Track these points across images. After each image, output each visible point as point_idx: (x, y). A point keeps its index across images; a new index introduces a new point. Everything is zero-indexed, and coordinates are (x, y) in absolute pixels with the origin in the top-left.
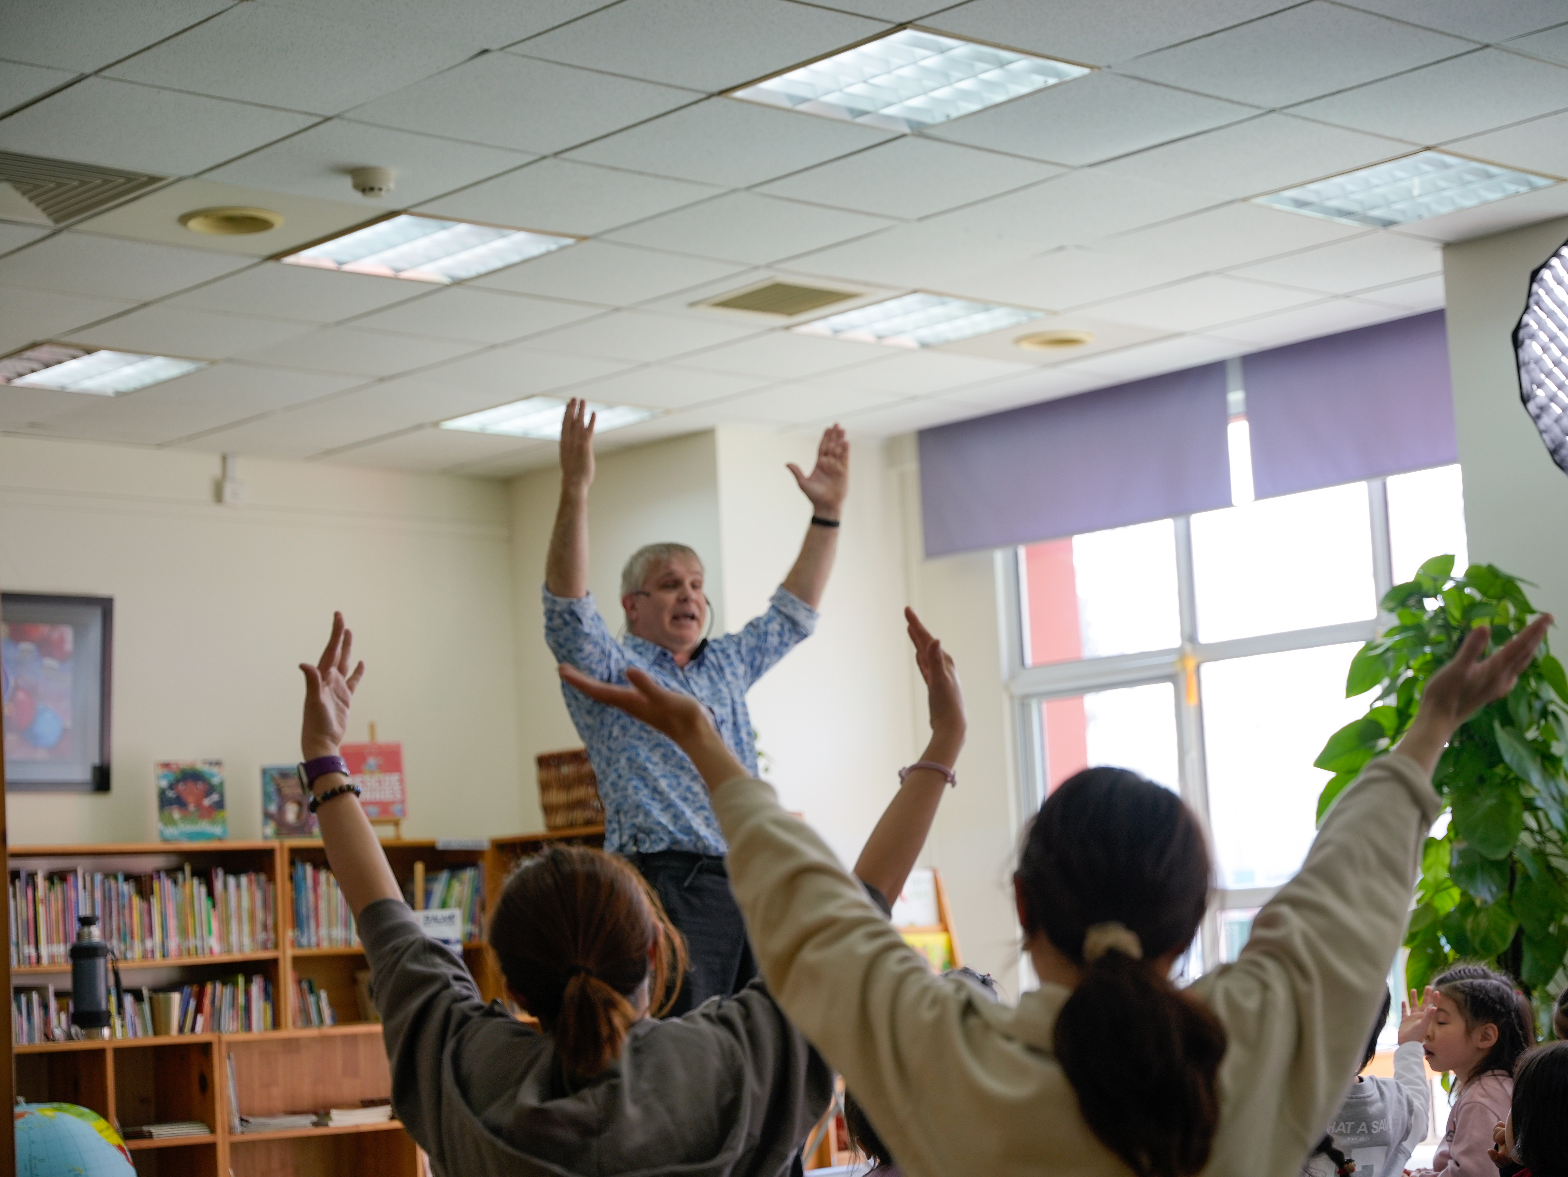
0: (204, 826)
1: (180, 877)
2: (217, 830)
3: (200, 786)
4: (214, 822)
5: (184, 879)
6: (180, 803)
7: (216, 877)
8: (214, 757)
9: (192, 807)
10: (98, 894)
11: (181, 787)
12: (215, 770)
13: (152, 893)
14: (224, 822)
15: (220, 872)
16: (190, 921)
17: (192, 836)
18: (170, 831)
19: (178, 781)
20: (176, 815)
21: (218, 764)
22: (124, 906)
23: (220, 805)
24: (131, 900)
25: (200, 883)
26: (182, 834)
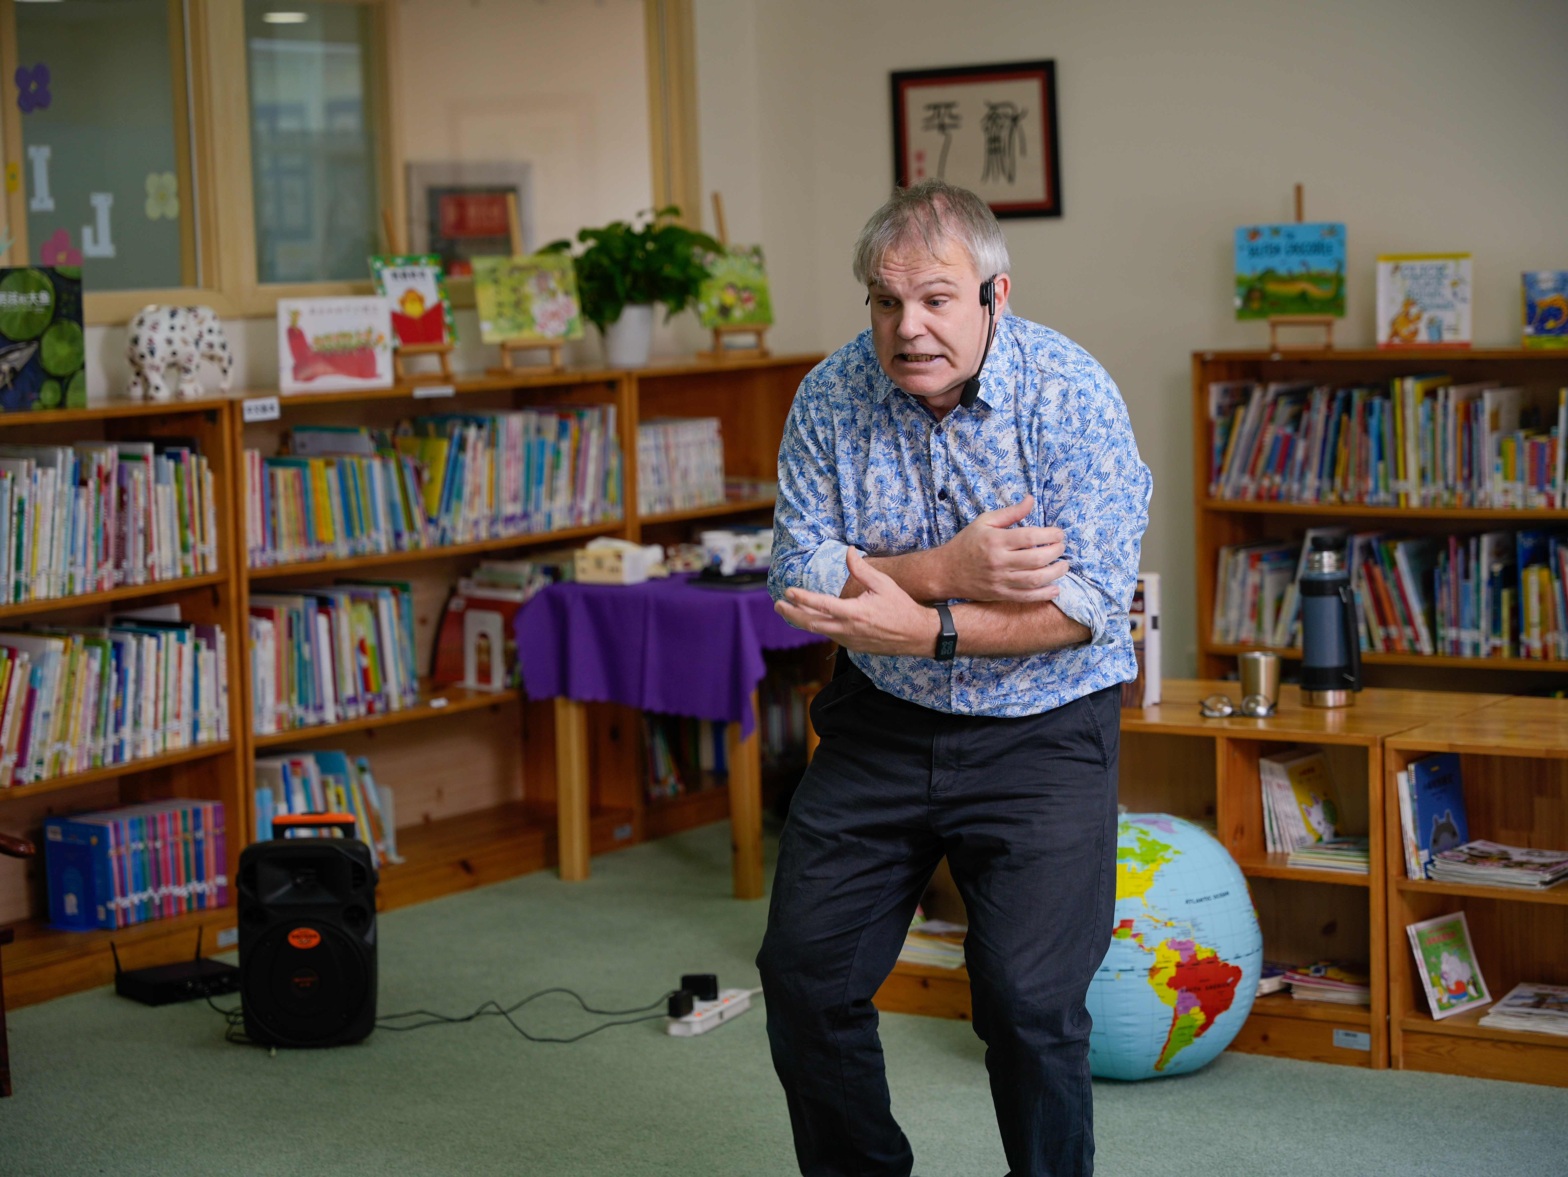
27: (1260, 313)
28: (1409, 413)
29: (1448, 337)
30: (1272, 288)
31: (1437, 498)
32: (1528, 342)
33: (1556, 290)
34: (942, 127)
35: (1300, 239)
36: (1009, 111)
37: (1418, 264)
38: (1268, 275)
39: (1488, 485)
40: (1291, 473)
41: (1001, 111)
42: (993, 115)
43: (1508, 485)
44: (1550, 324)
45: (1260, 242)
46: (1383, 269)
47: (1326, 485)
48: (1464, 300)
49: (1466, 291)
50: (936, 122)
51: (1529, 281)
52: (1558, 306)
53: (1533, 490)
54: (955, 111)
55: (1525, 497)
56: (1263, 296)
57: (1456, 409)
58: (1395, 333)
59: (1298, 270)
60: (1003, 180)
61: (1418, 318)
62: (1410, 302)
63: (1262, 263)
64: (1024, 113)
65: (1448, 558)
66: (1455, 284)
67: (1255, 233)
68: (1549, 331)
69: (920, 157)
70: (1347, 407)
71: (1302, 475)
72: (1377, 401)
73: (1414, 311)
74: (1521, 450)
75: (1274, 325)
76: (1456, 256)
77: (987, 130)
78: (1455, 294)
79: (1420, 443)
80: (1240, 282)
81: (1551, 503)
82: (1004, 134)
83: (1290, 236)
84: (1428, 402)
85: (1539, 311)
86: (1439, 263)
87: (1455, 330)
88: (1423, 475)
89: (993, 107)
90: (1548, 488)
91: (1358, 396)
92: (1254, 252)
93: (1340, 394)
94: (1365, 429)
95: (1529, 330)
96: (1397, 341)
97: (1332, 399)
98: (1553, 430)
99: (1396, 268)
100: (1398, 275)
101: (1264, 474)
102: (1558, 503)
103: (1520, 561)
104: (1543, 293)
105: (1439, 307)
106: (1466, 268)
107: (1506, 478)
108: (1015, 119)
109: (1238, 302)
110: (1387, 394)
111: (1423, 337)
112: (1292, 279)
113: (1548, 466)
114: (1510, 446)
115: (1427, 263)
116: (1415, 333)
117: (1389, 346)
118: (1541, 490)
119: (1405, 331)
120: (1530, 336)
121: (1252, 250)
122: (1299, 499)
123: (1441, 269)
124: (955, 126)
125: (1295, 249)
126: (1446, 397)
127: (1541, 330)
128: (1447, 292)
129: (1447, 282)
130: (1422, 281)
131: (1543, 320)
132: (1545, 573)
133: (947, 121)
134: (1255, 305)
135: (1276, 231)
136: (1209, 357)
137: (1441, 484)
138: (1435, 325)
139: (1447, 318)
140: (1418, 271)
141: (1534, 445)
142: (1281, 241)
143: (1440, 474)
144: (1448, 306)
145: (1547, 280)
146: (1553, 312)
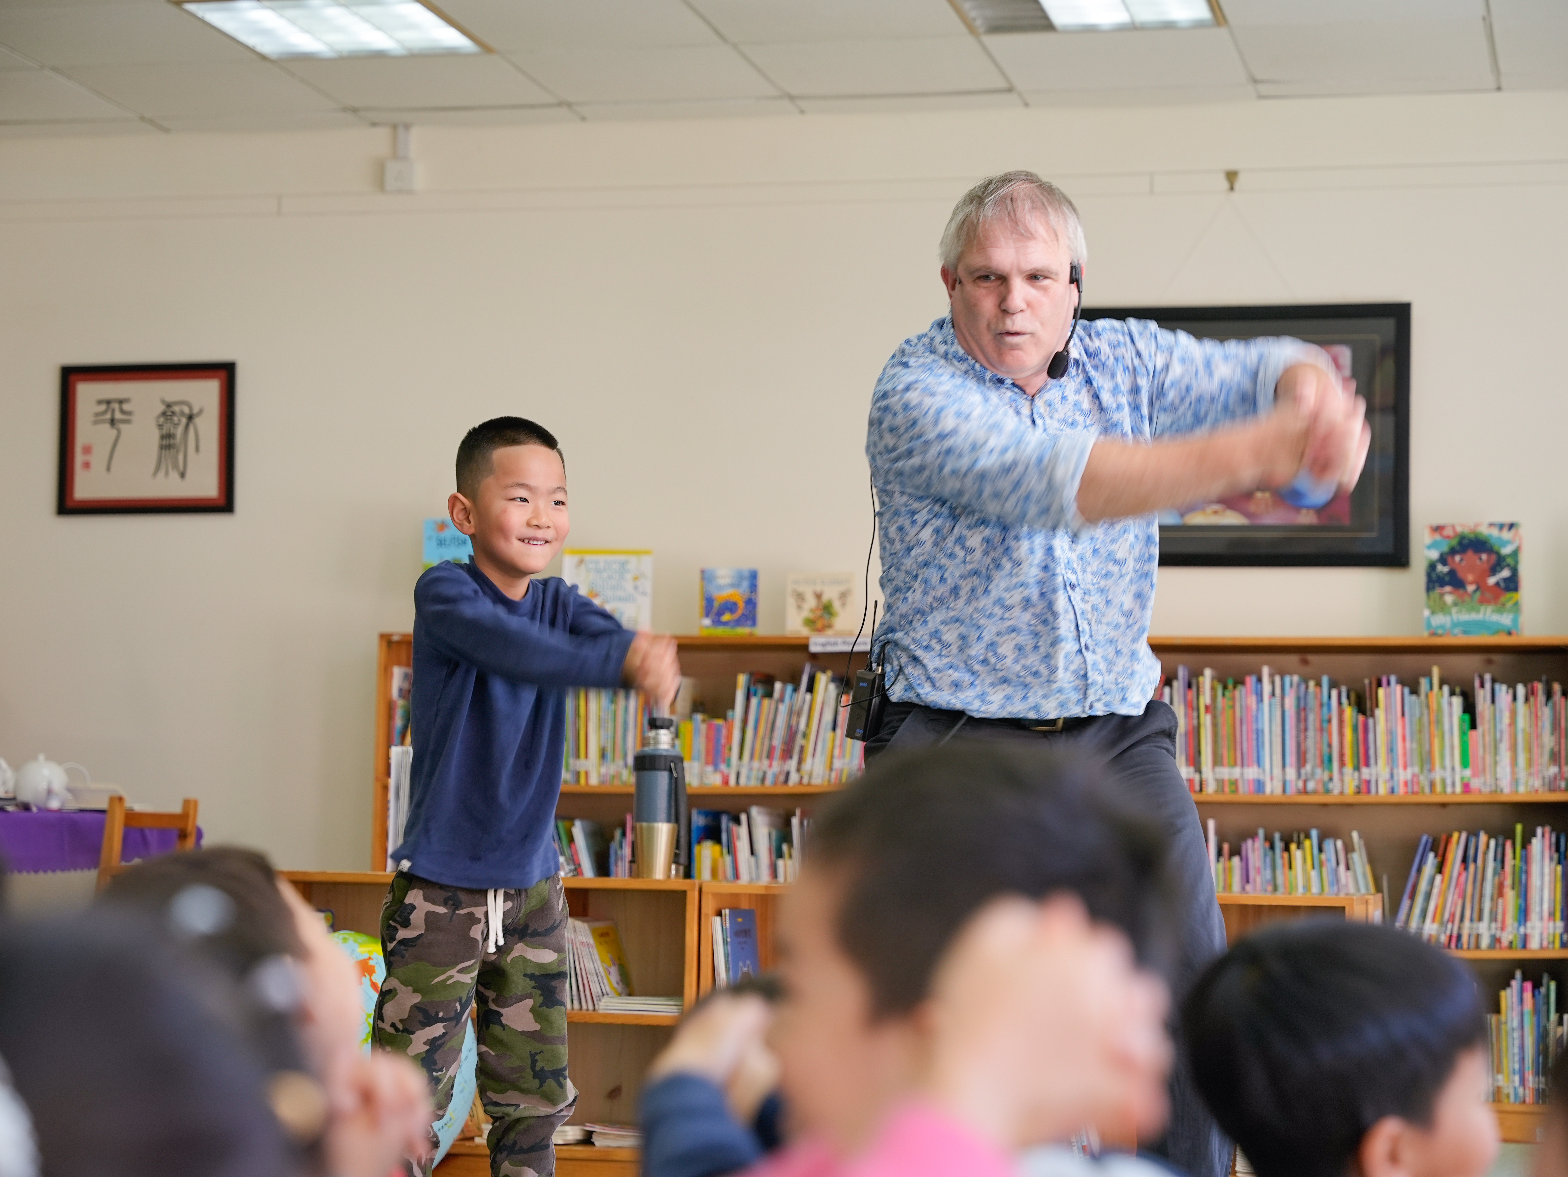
0: (1488, 614)
1: (1424, 683)
2: (1506, 620)
3: (1484, 557)
4: (1501, 609)
5: (1430, 687)
6: (1455, 581)
7: (1483, 686)
8: (1507, 517)
9: (1471, 588)
10: (1290, 702)
11: (1457, 558)
12: (1506, 535)
13: (1375, 704)
14: (1516, 608)
15: (1488, 679)
16: (1436, 742)
17: (1467, 628)
18: (1439, 620)
19: (1453, 551)
20: (1449, 599)
21: (1511, 526)
22: (1329, 721)
23: (1512, 584)
24: (1341, 713)
25: (1452, 693)
26: (1455, 625)
31: (618, 776)
32: (705, 633)
33: (732, 586)
34: (113, 422)
36: (186, 410)
37: (602, 558)
41: (176, 409)
42: (168, 412)
44: (726, 617)
45: (447, 534)
46: (569, 562)
48: (644, 594)
49: (647, 585)
50: (108, 416)
51: (706, 577)
52: (735, 600)
53: (710, 769)
54: (126, 407)
55: (702, 776)
60: (174, 475)
64: (201, 412)
65: (624, 834)
66: (636, 579)
67: (442, 526)
68: (725, 624)
69: (87, 450)
74: (697, 730)
76: (638, 553)
77: (160, 426)
78: (636, 588)
79: (602, 724)
81: (726, 782)
82: (179, 431)
85: (716, 604)
86: (622, 558)
87: (635, 621)
88: (603, 755)
89: (169, 406)
90: (723, 767)
92: (441, 543)
95: (707, 622)
98: (730, 713)
99: (581, 561)
100: (583, 567)
102: (732, 781)
103: (694, 836)
104: (720, 588)
105: (620, 599)
106: (646, 564)
108: (190, 418)
113: (724, 746)
115: (610, 558)
118: (716, 768)
120: (707, 627)
121: (440, 541)
123: (623, 564)
124: (127, 422)
127: (717, 622)
128: (629, 586)
129: (629, 576)
130: (605, 575)
131: (720, 613)
132: (717, 848)
133: (118, 416)
136: (395, 638)
137: (621, 763)
139: (628, 610)
140: (602, 565)
141: (710, 727)
143: (619, 753)
144: (628, 599)
145: (724, 576)
146: (729, 606)
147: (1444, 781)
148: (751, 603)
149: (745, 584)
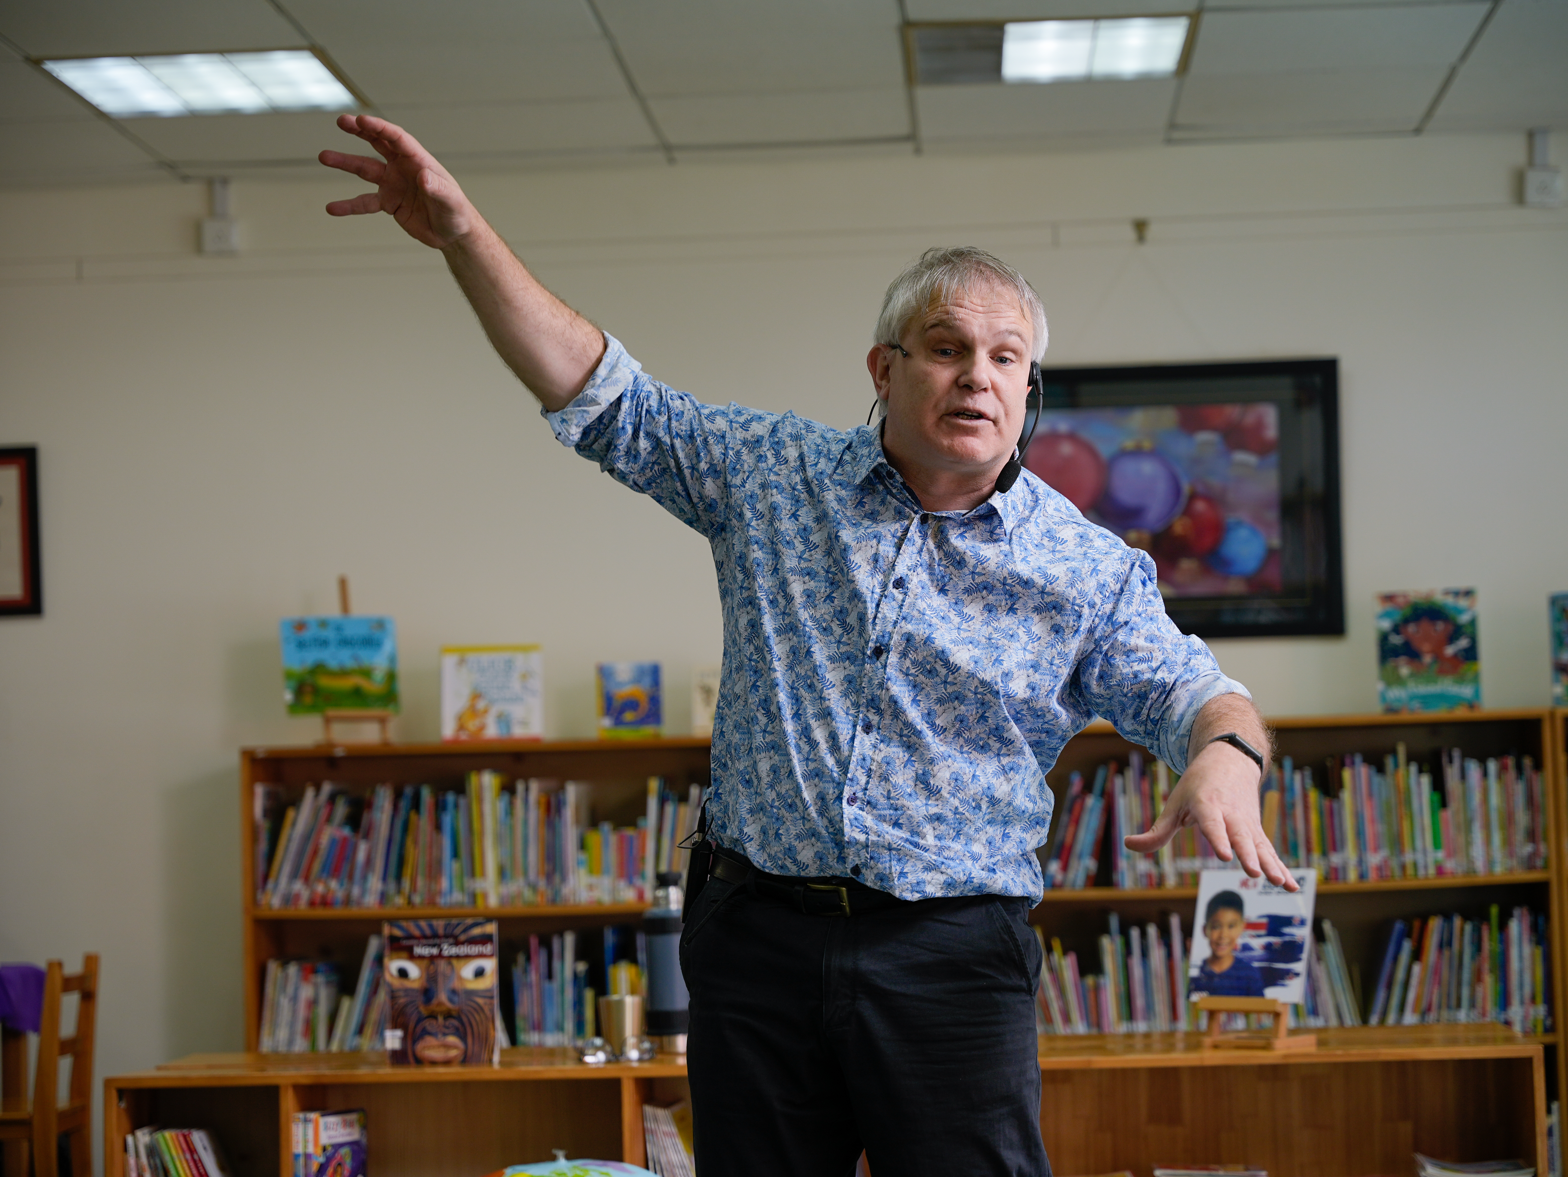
0: (1447, 686)
1: (1389, 762)
2: (1466, 691)
3: (1440, 626)
4: (1461, 680)
5: (1396, 765)
6: (1410, 652)
7: (1451, 761)
8: (1462, 584)
9: (1427, 659)
11: (1411, 628)
12: (1463, 603)
13: (1340, 785)
14: (1476, 679)
15: (1456, 754)
16: (1406, 825)
17: (1426, 700)
18: (1396, 693)
19: (1406, 621)
20: (1404, 671)
21: (1468, 593)
22: (1293, 805)
23: (1471, 654)
24: (1305, 797)
25: (1420, 771)
26: (1413, 697)
27: (313, 708)
28: (488, 808)
29: (519, 732)
30: (324, 682)
31: (519, 895)
32: (606, 735)
33: (634, 682)
35: (350, 631)
37: (485, 657)
38: (319, 669)
39: (572, 881)
40: (351, 877)
43: (594, 880)
44: (628, 717)
45: (307, 634)
46: (449, 662)
47: (392, 886)
48: (534, 693)
49: (536, 684)
51: (604, 673)
52: (636, 697)
53: (622, 884)
55: (614, 890)
56: (316, 690)
57: (538, 803)
58: (461, 727)
59: (350, 664)
61: (486, 712)
62: (476, 696)
63: (312, 657)
65: (528, 959)
66: (524, 677)
67: (301, 626)
68: (628, 723)
70: (416, 804)
71: (364, 878)
72: (450, 797)
73: (481, 705)
74: (606, 842)
75: (328, 721)
76: (526, 649)
78: (524, 688)
79: (499, 839)
80: (289, 675)
81: (641, 896)
83: (339, 628)
84: (506, 797)
85: (617, 704)
86: (507, 655)
87: (524, 723)
88: (502, 874)
90: (637, 881)
91: (426, 794)
92: (301, 645)
93: (408, 791)
94: (438, 827)
95: (607, 722)
96: (464, 737)
97: (398, 795)
98: (641, 822)
99: (463, 661)
100: (465, 668)
101: (319, 879)
102: (648, 896)
103: (608, 958)
104: (621, 685)
105: (508, 700)
106: (535, 661)
107: (591, 872)
109: (288, 696)
110: (461, 789)
111: (492, 731)
112: (344, 673)
113: (638, 858)
114: (594, 838)
115: (495, 656)
116: (482, 728)
117: (455, 741)
118: (630, 882)
119: (472, 725)
120: (608, 729)
121: (299, 643)
122: (359, 903)
123: (509, 662)
125: (345, 642)
126: (527, 790)
127: (618, 722)
128: (516, 685)
129: (516, 675)
130: (489, 675)
131: (621, 712)
132: (633, 968)
134: (308, 699)
135: (323, 624)
137: (522, 881)
138: (504, 720)
139: (517, 712)
140: (485, 664)
141: (620, 837)
142: (329, 634)
143: (521, 871)
144: (517, 700)
145: (624, 672)
146: (631, 704)
147: (1415, 865)
148: (655, 701)
149: (647, 681)
